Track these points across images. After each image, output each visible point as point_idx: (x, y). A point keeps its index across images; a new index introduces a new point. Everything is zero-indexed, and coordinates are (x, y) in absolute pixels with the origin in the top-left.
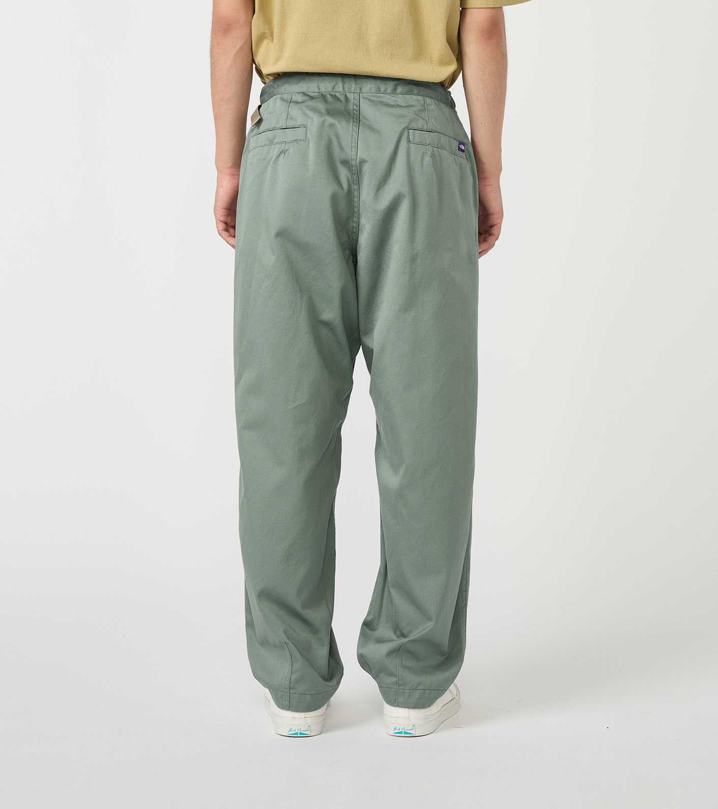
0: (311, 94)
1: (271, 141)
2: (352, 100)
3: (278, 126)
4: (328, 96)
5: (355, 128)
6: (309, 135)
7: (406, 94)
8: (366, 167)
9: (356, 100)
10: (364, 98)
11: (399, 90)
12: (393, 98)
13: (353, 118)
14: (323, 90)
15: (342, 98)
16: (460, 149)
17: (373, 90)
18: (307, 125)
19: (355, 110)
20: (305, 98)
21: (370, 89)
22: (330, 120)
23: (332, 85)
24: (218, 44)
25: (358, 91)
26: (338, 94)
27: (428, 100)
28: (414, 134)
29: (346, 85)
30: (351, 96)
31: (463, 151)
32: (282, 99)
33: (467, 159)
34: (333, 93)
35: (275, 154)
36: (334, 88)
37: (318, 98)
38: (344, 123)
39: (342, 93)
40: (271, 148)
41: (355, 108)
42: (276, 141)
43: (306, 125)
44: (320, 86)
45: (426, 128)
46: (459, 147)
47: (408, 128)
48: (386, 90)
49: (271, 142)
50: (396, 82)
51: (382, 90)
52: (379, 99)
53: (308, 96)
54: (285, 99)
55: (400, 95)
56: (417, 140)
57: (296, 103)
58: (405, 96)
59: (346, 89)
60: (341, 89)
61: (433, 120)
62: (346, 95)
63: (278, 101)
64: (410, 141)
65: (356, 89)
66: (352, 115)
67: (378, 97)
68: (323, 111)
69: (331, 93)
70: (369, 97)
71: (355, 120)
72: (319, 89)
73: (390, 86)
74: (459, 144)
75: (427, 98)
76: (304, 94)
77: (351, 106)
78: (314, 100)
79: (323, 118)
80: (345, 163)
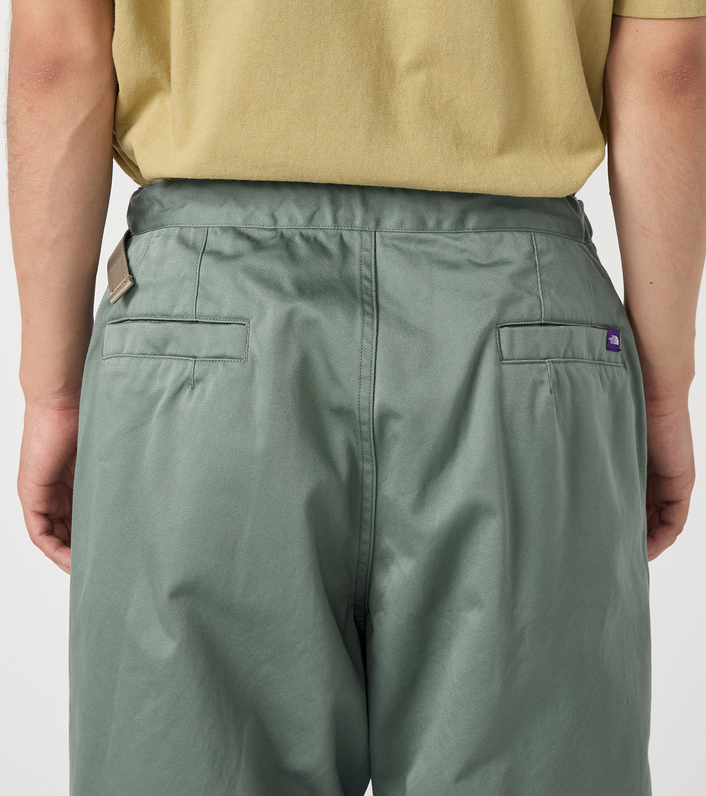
0: (255, 234)
1: (155, 347)
2: (357, 250)
3: (175, 312)
4: (298, 240)
5: (367, 329)
6: (252, 345)
7: (489, 230)
8: (395, 427)
9: (366, 250)
10: (385, 246)
11: (472, 222)
12: (458, 244)
13: (363, 301)
14: (283, 222)
15: (333, 246)
16: (611, 347)
17: (408, 225)
18: (248, 320)
19: (367, 278)
20: (243, 245)
21: (401, 224)
22: (307, 309)
23: (308, 213)
24: (31, 109)
25: (372, 225)
26: (321, 236)
27: (541, 241)
28: (511, 337)
29: (342, 213)
30: (353, 240)
31: (616, 349)
32: (183, 241)
33: (625, 366)
34: (311, 233)
35: (169, 383)
36: (311, 219)
37: (274, 246)
38: (340, 316)
39: (331, 232)
40: (159, 366)
41: (366, 271)
42: (170, 349)
43: (244, 319)
44: (277, 214)
45: (538, 317)
46: (608, 342)
47: (497, 325)
48: (439, 223)
49: (158, 350)
50: (463, 204)
51: (431, 223)
52: (422, 247)
53: (248, 238)
54: (191, 241)
55: (472, 236)
56: (519, 352)
57: (219, 255)
58: (485, 235)
59: (342, 222)
60: (328, 221)
61: (552, 291)
62: (341, 237)
63: (172, 242)
64: (501, 359)
65: (365, 222)
66: (359, 292)
67: (420, 241)
68: (288, 285)
69: (304, 232)
70: (396, 243)
71: (367, 308)
72: (275, 221)
73: (450, 212)
74: (609, 336)
75: (538, 236)
76: (239, 234)
77: (355, 268)
78: (264, 253)
79: (289, 306)
80: (343, 413)
